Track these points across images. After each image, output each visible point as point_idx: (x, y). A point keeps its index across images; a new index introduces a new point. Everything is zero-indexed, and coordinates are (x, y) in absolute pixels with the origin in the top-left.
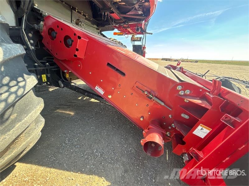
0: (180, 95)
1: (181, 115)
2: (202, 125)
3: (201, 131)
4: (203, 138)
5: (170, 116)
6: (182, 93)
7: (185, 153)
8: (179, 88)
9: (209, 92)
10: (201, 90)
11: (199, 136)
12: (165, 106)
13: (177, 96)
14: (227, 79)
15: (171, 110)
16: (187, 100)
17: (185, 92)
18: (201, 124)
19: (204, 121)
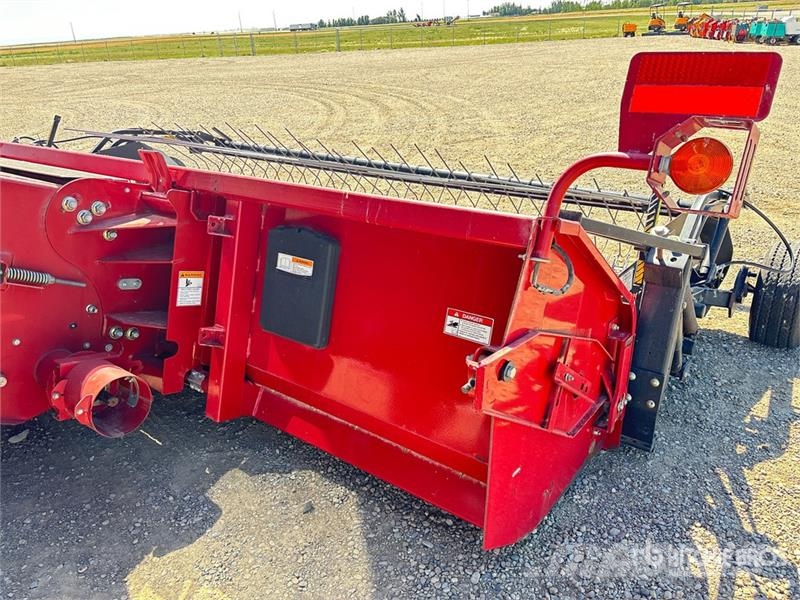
0: (82, 226)
1: (117, 288)
2: (185, 273)
3: (189, 289)
4: (199, 303)
5: (89, 308)
6: (85, 218)
7: (189, 373)
8: (70, 203)
9: (149, 189)
10: (127, 190)
11: (192, 304)
12: (59, 281)
13: (75, 234)
14: (130, 136)
15: (84, 285)
16: (113, 231)
17: (90, 211)
18: (181, 273)
19: (181, 260)
